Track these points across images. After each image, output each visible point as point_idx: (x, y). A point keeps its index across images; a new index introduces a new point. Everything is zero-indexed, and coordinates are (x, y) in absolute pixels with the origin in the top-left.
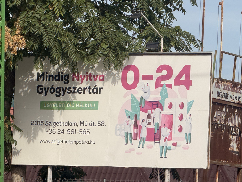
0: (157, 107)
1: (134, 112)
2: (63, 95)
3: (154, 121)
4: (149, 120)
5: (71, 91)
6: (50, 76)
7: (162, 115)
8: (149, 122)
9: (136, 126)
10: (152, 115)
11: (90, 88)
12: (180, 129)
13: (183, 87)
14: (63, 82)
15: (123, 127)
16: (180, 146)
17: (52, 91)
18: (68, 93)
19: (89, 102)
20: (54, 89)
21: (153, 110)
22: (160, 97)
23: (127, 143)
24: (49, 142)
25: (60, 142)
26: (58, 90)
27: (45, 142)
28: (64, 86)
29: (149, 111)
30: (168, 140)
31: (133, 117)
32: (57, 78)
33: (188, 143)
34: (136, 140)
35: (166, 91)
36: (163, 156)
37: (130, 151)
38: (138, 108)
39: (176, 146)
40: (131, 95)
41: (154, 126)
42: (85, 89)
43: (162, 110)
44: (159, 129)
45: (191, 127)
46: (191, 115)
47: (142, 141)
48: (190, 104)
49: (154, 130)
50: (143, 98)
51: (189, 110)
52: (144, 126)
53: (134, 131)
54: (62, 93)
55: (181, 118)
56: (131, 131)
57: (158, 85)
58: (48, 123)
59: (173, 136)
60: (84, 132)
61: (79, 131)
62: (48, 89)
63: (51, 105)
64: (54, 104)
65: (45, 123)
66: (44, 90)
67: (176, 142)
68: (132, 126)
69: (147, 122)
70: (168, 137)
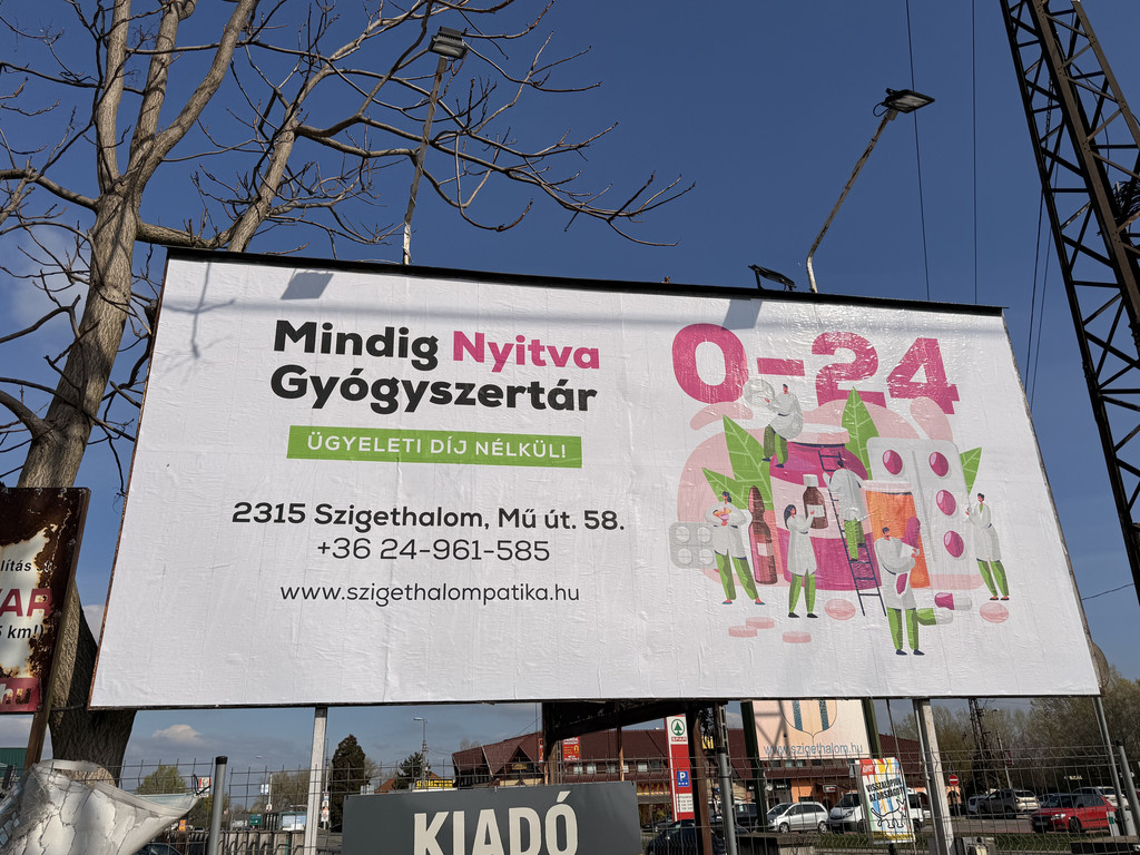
0: (841, 465)
2: (411, 408)
4: (817, 511)
5: (448, 395)
6: (342, 338)
9: (760, 528)
10: (823, 491)
14: (407, 361)
15: (704, 533)
17: (354, 389)
18: (433, 400)
19: (540, 437)
20: (361, 383)
21: (826, 476)
22: (844, 433)
23: (732, 595)
24: (332, 594)
25: (394, 594)
26: (385, 390)
27: (311, 594)
28: (416, 377)
29: (811, 479)
30: (914, 585)
31: (743, 496)
32: (380, 346)
33: (1000, 595)
34: (771, 583)
36: (907, 648)
37: (752, 629)
38: (762, 466)
40: (724, 420)
41: (841, 531)
42: (513, 391)
44: (866, 543)
46: (982, 497)
47: (803, 589)
48: (971, 460)
49: (846, 547)
50: (774, 432)
52: (798, 534)
54: (403, 399)
57: (827, 392)
58: (330, 516)
59: (932, 570)
60: (521, 552)
61: (495, 549)
62: (333, 381)
63: (349, 444)
64: (364, 441)
65: (310, 512)
66: (310, 386)
67: (949, 591)
68: (744, 529)
69: (807, 516)
70: (909, 573)
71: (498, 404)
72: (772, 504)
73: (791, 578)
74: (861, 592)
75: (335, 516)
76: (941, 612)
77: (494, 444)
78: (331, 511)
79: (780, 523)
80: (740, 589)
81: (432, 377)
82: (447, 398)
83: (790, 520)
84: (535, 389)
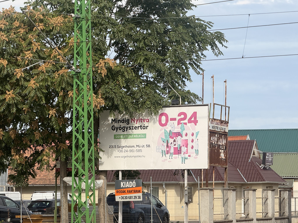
0: (179, 136)
2: (126, 131)
4: (175, 143)
5: (131, 128)
6: (119, 120)
9: (167, 146)
10: (176, 140)
11: (141, 126)
12: (192, 147)
13: (193, 124)
14: (126, 123)
15: (160, 147)
16: (192, 157)
17: (120, 128)
18: (129, 129)
19: (141, 134)
20: (121, 127)
21: (177, 137)
23: (163, 156)
24: (119, 157)
25: (126, 157)
26: (124, 128)
27: (117, 157)
28: (127, 126)
29: (175, 138)
30: (186, 154)
31: (166, 141)
32: (123, 121)
33: (197, 155)
35: (184, 126)
36: (183, 163)
38: (169, 136)
39: (190, 157)
41: (178, 146)
42: (138, 127)
43: (182, 137)
44: (180, 148)
45: (198, 146)
46: (198, 139)
47: (171, 155)
48: (197, 133)
49: (178, 148)
50: (171, 131)
51: (196, 136)
52: (172, 146)
53: (166, 149)
54: (126, 129)
55: (192, 141)
56: (165, 149)
57: (179, 123)
59: (189, 151)
60: (139, 151)
61: (136, 150)
62: (118, 127)
64: (122, 136)
67: (190, 154)
70: (185, 152)
71: (136, 129)
73: (170, 153)
74: (178, 155)
75: (119, 147)
76: (188, 157)
77: (136, 135)
81: (129, 126)
83: (171, 144)
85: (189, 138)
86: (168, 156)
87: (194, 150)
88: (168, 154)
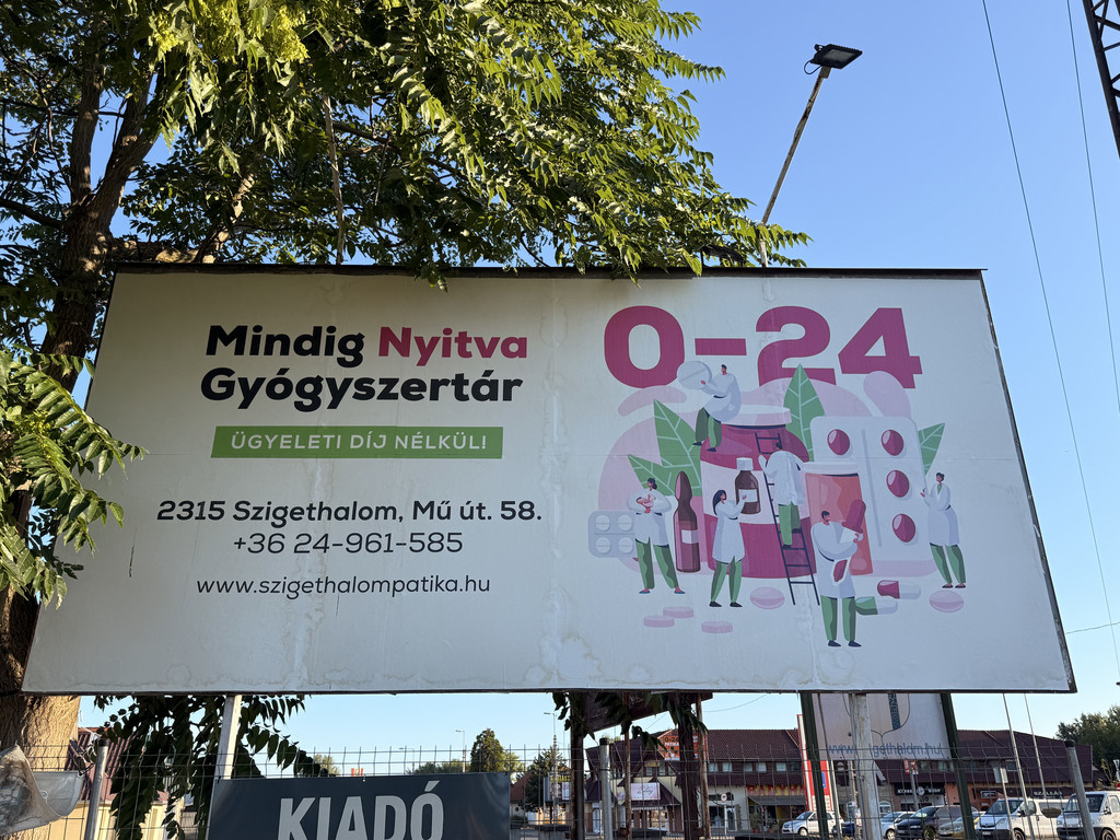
0: (780, 447)
1: (672, 466)
2: (333, 405)
3: (771, 500)
4: (749, 496)
5: (371, 391)
6: (271, 339)
7: (808, 475)
8: (748, 500)
10: (758, 475)
12: (906, 530)
13: (883, 377)
14: (333, 359)
15: (625, 522)
16: (916, 596)
17: (279, 389)
18: (356, 396)
19: (460, 429)
20: (288, 384)
21: (762, 459)
22: (786, 413)
23: (650, 583)
24: (245, 587)
25: (305, 587)
26: (309, 388)
27: (226, 587)
28: (340, 374)
30: (855, 572)
31: (670, 482)
32: (307, 345)
33: (955, 582)
34: (694, 571)
35: (810, 392)
36: (841, 638)
37: (670, 618)
38: (690, 451)
39: (897, 595)
40: (655, 404)
41: (775, 516)
42: (436, 384)
44: (802, 530)
45: (953, 518)
46: (941, 476)
47: (727, 577)
48: (931, 439)
49: (779, 532)
50: (708, 415)
51: (928, 457)
52: (726, 519)
54: (326, 396)
57: (770, 366)
58: (247, 512)
59: (876, 555)
60: (435, 544)
61: (408, 540)
62: (259, 381)
63: (270, 442)
64: (285, 439)
65: (230, 510)
66: (237, 388)
67: (895, 579)
68: (669, 518)
69: (738, 501)
70: (849, 559)
71: (421, 397)
72: (700, 489)
73: (715, 566)
74: (791, 579)
75: (253, 513)
76: (883, 602)
77: (414, 437)
78: (249, 508)
79: (708, 509)
80: (659, 578)
81: (356, 373)
82: (370, 394)
83: (720, 504)
84: (460, 381)
85: (871, 466)
86: (697, 583)
87: (920, 549)
88: (698, 569)
